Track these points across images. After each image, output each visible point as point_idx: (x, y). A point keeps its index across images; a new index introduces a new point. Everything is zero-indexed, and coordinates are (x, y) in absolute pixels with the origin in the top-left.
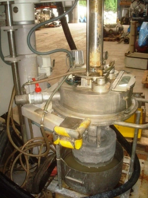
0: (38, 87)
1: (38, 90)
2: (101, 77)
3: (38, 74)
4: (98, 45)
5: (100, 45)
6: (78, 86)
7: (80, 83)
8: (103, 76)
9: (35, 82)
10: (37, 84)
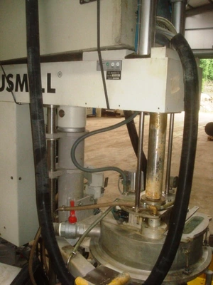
0: (73, 216)
1: (72, 221)
2: (154, 217)
3: (82, 195)
4: (157, 171)
5: (160, 171)
6: (124, 223)
7: (127, 220)
8: (157, 215)
9: (72, 208)
10: (73, 212)
